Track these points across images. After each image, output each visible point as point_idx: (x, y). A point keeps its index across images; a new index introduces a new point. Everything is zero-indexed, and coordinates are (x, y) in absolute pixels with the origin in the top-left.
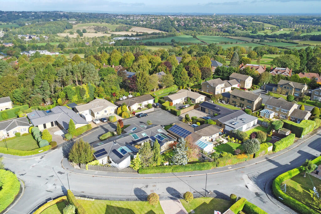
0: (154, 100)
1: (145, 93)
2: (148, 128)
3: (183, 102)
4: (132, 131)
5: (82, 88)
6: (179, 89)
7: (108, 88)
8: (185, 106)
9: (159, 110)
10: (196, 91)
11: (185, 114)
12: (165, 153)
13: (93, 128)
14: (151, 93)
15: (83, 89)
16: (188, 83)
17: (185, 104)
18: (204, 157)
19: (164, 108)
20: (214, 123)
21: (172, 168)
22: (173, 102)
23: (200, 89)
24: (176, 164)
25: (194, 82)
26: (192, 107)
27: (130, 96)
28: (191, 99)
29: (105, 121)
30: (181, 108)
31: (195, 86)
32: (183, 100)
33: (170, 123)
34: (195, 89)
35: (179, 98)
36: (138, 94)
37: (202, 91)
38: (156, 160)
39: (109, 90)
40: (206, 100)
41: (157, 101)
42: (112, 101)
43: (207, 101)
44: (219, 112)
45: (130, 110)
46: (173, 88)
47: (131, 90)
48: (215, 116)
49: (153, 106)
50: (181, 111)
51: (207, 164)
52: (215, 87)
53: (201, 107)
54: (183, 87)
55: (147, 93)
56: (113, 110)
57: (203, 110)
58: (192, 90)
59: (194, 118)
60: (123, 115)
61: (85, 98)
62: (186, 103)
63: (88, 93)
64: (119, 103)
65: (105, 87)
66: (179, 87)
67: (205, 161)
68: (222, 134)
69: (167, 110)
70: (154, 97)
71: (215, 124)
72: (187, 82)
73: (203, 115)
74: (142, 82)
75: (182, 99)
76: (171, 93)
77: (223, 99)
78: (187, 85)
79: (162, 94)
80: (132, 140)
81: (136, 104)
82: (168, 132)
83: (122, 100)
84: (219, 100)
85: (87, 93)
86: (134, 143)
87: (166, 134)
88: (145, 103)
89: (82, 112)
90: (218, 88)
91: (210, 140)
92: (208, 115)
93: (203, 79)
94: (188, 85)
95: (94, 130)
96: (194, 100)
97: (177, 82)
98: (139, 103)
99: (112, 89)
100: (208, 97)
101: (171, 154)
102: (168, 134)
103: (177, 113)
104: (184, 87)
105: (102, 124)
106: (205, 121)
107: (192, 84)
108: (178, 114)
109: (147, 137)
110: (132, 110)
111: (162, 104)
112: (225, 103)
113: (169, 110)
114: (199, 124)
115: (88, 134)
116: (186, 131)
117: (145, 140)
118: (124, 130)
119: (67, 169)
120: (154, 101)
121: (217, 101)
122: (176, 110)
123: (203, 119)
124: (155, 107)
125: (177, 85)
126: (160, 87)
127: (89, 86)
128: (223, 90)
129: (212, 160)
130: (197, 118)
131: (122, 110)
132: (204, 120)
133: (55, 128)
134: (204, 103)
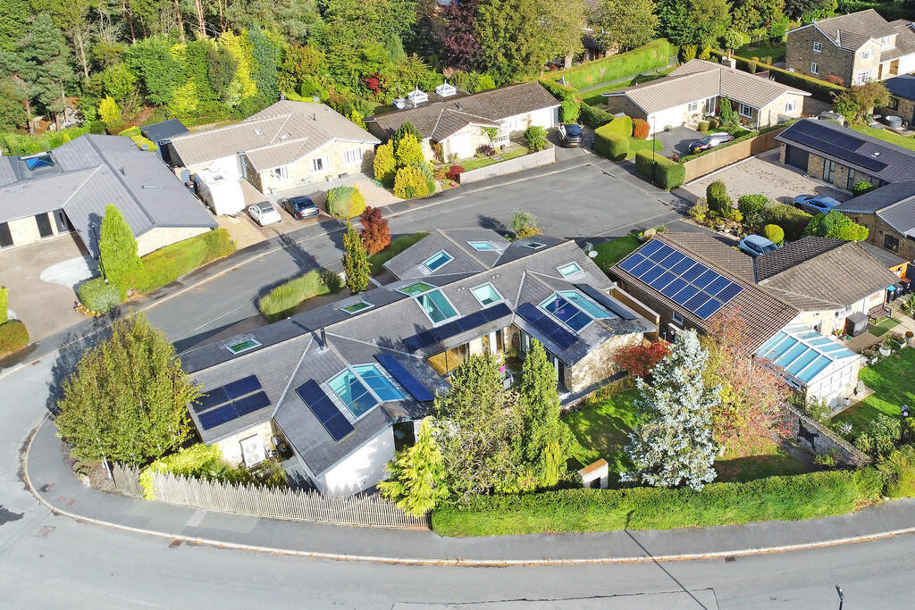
0: (560, 112)
1: (518, 77)
2: (509, 256)
3: (700, 119)
4: (427, 272)
5: (217, 48)
6: (681, 58)
7: (348, 51)
8: (709, 138)
9: (579, 160)
10: (759, 70)
11: (707, 181)
12: (594, 401)
13: (241, 245)
14: (546, 77)
15: (222, 52)
16: (721, 34)
17: (706, 132)
18: (810, 437)
19: (603, 149)
20: (857, 232)
21: (625, 507)
22: (650, 121)
23: (781, 59)
24: (651, 479)
25: (752, 28)
26: (744, 146)
27: (446, 90)
28: (735, 106)
29: (306, 212)
30: (689, 149)
31: (757, 48)
32: (699, 110)
33: (633, 224)
34: (755, 62)
35: (680, 103)
36: (486, 80)
37: (791, 71)
38: (531, 455)
39: (347, 63)
40: (807, 110)
41: (572, 115)
42: (355, 113)
43: (814, 119)
44: (882, 175)
45: (439, 155)
46: (653, 54)
47: (454, 63)
48: (857, 193)
49: (554, 137)
50: (686, 165)
51: (832, 483)
52: (853, 53)
53: (788, 146)
54: (699, 51)
55: (526, 78)
56: (357, 155)
57: (796, 162)
58: (742, 66)
59: (754, 201)
60: (399, 183)
61: (236, 96)
62: (712, 127)
63: (252, 75)
64: (386, 122)
65: (332, 48)
66: (681, 51)
67: (819, 459)
68: (903, 293)
69: (620, 160)
70: (559, 97)
71: (865, 237)
72: (719, 30)
73: (800, 186)
74: (502, 23)
75: (695, 107)
76: (641, 79)
77: (894, 109)
78: (718, 40)
79: (602, 81)
80: (417, 327)
81: (468, 126)
82: (613, 277)
83: (404, 110)
84: (871, 111)
85: (243, 72)
86: (429, 339)
87: (606, 292)
88: (515, 124)
89: (205, 164)
90: (866, 56)
91: (841, 325)
92: (824, 184)
93: (793, 18)
94: (722, 42)
95: (241, 260)
96: (752, 112)
97: (674, 28)
98: (483, 121)
99: (364, 58)
100: (821, 98)
101: (625, 407)
102: (614, 292)
103: (669, 176)
104: (707, 52)
105: (291, 226)
106: (810, 219)
107: (743, 39)
108: (671, 180)
109: (502, 310)
110: (450, 157)
111: (597, 131)
112: (900, 129)
113: (631, 158)
114: (777, 233)
115: (210, 278)
116: (712, 275)
117: (490, 324)
118: (387, 264)
119: (43, 489)
120: (560, 114)
121: (860, 119)
122: (661, 159)
123: (798, 206)
124: (563, 143)
125: (671, 41)
126: (594, 49)
127: (252, 40)
128: (887, 66)
129: (860, 457)
130: (765, 201)
131: (397, 158)
132: (802, 213)
133: (58, 244)
134: (802, 124)
